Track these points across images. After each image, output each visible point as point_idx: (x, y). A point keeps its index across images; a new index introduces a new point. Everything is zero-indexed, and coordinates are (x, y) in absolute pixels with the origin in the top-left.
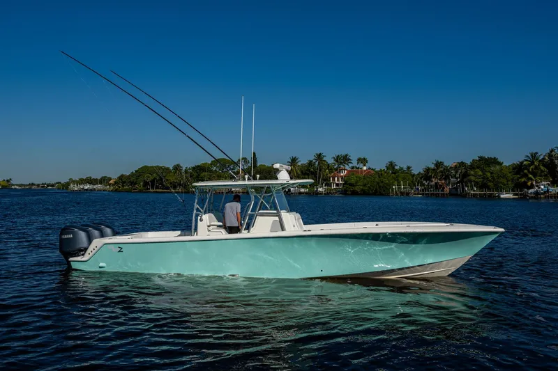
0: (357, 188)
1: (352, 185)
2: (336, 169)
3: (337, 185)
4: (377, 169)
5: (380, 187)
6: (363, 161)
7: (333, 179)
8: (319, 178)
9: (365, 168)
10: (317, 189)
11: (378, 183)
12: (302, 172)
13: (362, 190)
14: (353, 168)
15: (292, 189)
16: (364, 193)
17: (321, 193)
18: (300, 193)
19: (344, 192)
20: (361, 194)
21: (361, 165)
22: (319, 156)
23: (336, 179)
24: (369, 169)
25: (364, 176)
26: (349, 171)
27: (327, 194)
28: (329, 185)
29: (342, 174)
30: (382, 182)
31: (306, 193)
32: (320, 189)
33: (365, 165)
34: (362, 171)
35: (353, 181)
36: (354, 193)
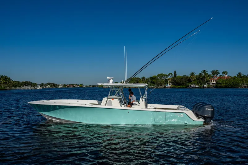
0: (222, 85)
1: (220, 84)
2: (212, 77)
3: (213, 84)
4: (233, 76)
5: (234, 84)
6: (225, 73)
7: (211, 81)
8: (205, 81)
9: (226, 76)
10: (204, 85)
11: (233, 83)
12: (196, 78)
13: (225, 86)
14: (220, 76)
15: (192, 86)
16: (226, 87)
17: (205, 87)
18: (196, 87)
19: (216, 87)
20: (224, 88)
21: (224, 75)
22: (204, 71)
23: (212, 81)
24: (229, 76)
25: (226, 80)
26: (218, 78)
27: (208, 88)
28: (209, 84)
29: (215, 79)
30: (235, 82)
31: (199, 87)
32: (205, 86)
33: (226, 75)
34: (225, 78)
35: (220, 82)
36: (221, 87)
